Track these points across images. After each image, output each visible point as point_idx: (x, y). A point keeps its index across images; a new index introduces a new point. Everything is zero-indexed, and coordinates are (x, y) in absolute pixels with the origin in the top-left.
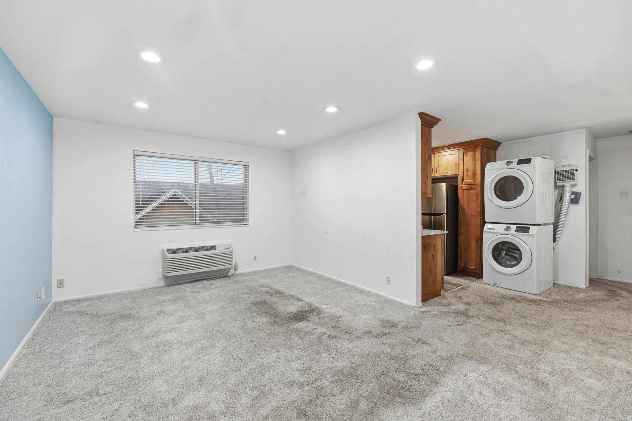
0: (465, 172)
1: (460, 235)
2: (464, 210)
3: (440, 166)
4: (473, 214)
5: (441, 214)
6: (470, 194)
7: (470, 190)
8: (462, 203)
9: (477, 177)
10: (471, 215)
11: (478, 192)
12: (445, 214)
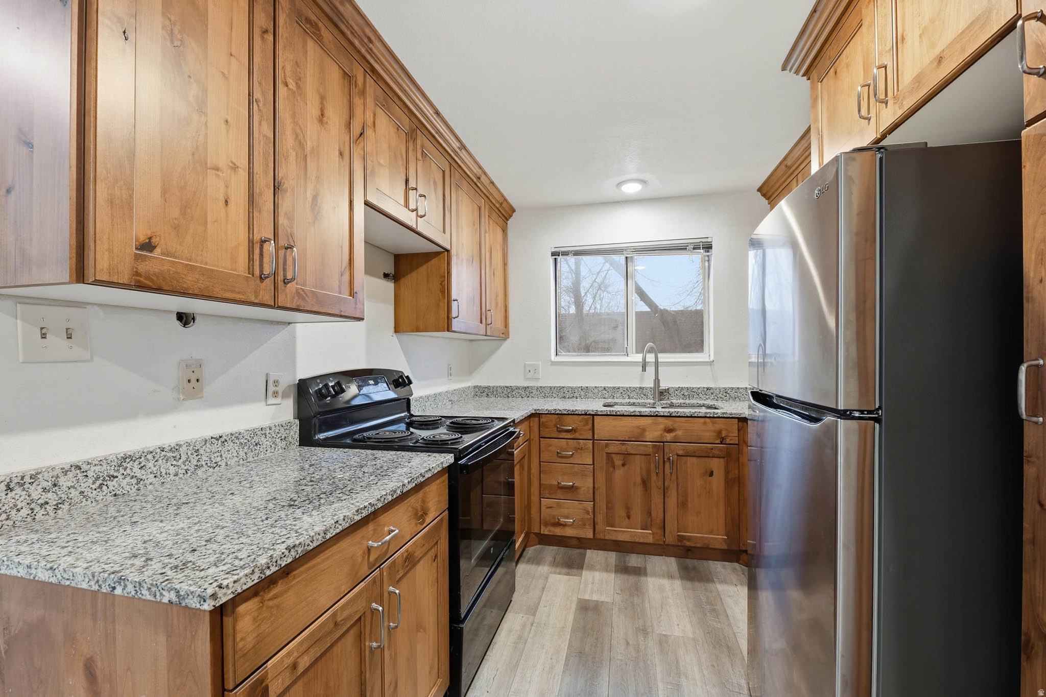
1: (1028, 649)
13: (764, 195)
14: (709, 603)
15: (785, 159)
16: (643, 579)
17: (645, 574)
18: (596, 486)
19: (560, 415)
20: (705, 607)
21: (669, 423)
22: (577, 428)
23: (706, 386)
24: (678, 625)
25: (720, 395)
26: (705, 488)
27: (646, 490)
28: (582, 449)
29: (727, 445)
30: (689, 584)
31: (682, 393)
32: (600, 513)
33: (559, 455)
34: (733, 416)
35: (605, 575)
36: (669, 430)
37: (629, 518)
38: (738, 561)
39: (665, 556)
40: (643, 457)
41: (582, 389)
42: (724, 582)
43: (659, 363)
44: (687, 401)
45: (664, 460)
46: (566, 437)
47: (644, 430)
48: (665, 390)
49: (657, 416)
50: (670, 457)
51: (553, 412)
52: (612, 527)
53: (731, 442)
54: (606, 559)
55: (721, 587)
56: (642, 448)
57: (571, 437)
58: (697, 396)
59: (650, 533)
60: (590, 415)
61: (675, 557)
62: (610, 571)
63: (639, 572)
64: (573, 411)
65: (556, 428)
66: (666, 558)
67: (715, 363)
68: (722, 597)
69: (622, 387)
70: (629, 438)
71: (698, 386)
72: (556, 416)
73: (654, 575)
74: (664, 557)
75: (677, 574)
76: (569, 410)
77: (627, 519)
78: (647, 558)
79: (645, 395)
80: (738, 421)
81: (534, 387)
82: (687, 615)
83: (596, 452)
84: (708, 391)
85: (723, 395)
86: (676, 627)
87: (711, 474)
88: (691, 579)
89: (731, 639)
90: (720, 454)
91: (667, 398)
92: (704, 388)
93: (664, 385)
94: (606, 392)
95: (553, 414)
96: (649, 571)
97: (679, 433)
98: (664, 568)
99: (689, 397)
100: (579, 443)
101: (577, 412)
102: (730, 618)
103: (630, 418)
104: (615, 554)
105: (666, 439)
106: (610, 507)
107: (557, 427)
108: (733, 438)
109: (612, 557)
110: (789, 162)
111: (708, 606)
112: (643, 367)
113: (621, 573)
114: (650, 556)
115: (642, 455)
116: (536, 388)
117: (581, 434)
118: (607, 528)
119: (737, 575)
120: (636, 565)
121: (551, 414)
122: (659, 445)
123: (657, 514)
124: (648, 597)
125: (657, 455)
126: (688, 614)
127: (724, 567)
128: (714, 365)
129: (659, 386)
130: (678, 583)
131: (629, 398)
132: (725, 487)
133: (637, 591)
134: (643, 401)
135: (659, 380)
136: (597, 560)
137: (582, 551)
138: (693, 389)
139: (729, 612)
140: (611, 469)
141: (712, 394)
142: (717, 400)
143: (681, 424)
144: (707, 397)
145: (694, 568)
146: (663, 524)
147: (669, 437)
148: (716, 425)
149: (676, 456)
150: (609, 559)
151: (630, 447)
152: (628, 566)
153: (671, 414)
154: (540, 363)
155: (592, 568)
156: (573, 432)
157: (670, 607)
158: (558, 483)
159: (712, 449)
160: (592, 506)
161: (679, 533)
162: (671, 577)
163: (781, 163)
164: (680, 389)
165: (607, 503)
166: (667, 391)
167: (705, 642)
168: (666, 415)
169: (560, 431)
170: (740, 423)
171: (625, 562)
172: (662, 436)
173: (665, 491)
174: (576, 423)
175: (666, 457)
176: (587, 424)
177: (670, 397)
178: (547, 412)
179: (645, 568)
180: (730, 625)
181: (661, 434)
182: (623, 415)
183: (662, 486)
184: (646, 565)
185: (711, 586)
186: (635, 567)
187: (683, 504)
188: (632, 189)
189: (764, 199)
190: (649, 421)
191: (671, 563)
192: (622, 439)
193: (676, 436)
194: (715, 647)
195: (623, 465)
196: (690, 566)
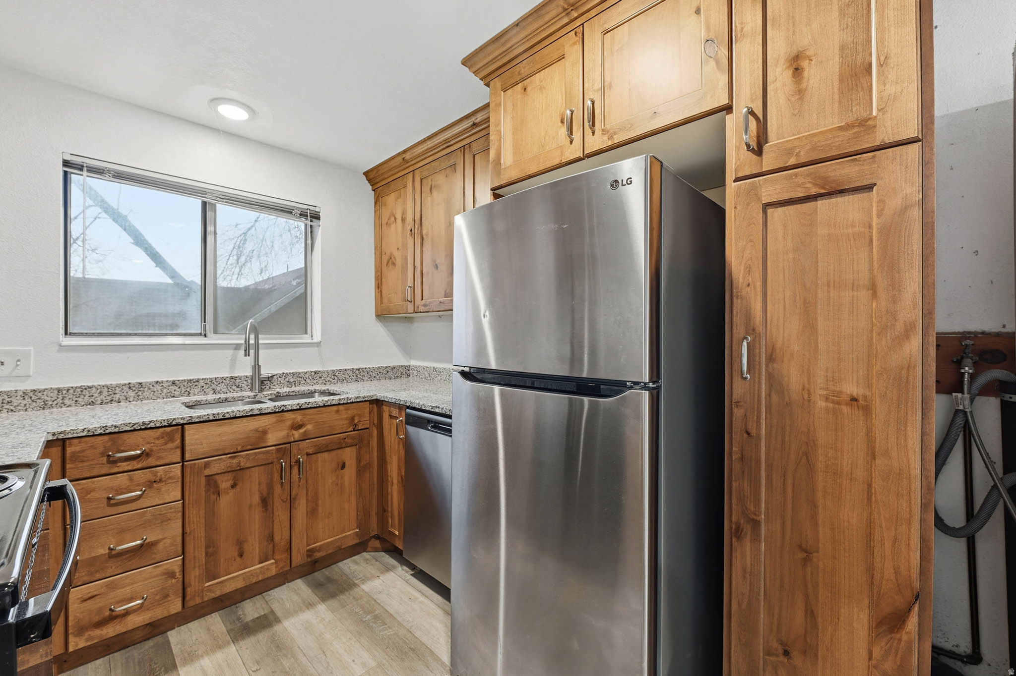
0: (779, 75)
1: (738, 533)
2: (771, 359)
3: (610, 87)
4: (851, 388)
5: (617, 387)
6: (821, 231)
7: (820, 204)
8: (757, 306)
9: (891, 89)
10: (834, 398)
11: (905, 209)
12: (645, 387)
13: (369, 180)
14: (367, 612)
15: (405, 151)
16: (277, 628)
17: (278, 620)
18: (188, 530)
19: (114, 435)
20: (367, 619)
21: (298, 417)
22: (151, 450)
23: (314, 370)
24: (353, 661)
25: (328, 378)
26: (337, 484)
27: (267, 510)
28: (161, 481)
29: (360, 431)
30: (334, 603)
31: (287, 379)
32: (194, 568)
33: (112, 502)
34: (366, 399)
35: (219, 656)
36: (297, 427)
37: (241, 556)
38: (365, 551)
39: (288, 582)
40: (262, 468)
41: (130, 388)
42: (365, 580)
43: (260, 345)
44: (297, 389)
45: (291, 465)
46: (126, 469)
47: (265, 432)
48: (269, 378)
49: (283, 411)
50: (299, 458)
51: (99, 431)
52: (214, 579)
53: (363, 427)
54: (208, 629)
55: (366, 587)
56: (261, 456)
57: (140, 466)
58: (304, 382)
59: (272, 563)
60: (177, 425)
61: (300, 577)
62: (226, 644)
63: (267, 621)
64: (144, 423)
65: (105, 458)
66: (289, 584)
67: (322, 345)
68: (375, 597)
69: (203, 379)
70: (243, 447)
71: (306, 371)
72: (106, 438)
73: (289, 614)
74: (287, 584)
75: (315, 598)
76: (134, 424)
77: (238, 559)
78: (266, 597)
79: (238, 387)
80: (370, 404)
81: (16, 391)
82: (355, 642)
83: (187, 479)
84: (316, 376)
85: (331, 378)
86: (352, 664)
87: (343, 466)
88: (333, 595)
89: (410, 639)
90: (353, 441)
91: (268, 387)
92: (312, 372)
93: (265, 372)
94: (176, 388)
95: (100, 435)
96: (279, 613)
97: (309, 427)
98: (295, 598)
99: (295, 384)
100: (155, 474)
101: (152, 425)
102: (396, 616)
103: (244, 420)
104: (218, 616)
105: (294, 438)
106: (211, 550)
107: (109, 456)
108: (365, 421)
109: (216, 622)
110: (408, 156)
111: (369, 617)
112: (246, 351)
113: (244, 639)
114: (269, 592)
115: (262, 465)
116: (21, 393)
117: (159, 458)
118: (207, 584)
119: (372, 565)
120: (257, 615)
121: (94, 435)
122: (286, 447)
123: (281, 536)
124: (299, 648)
125: (282, 461)
126: (355, 640)
127: (357, 563)
128: (321, 346)
129: (259, 374)
130: (322, 608)
131: (215, 393)
132: (357, 476)
133: (280, 647)
134: (239, 394)
135: (259, 367)
136: (194, 638)
137: (159, 639)
138: (300, 374)
139: (391, 611)
140: (213, 497)
141: (320, 378)
142: (325, 384)
143: (312, 417)
144: (315, 381)
145: (329, 580)
146: (289, 544)
147: (297, 434)
148: (349, 412)
149: (305, 456)
150: (212, 628)
151: (242, 460)
152: (247, 623)
153: (300, 407)
154: (32, 348)
155: (191, 658)
156: (143, 457)
157: (331, 644)
158: (110, 549)
159: (345, 439)
160: (180, 563)
161: (308, 548)
162: (310, 604)
163: (399, 154)
164: (284, 375)
165: (207, 547)
166: (270, 378)
167: (391, 661)
168: (295, 408)
169: (113, 462)
170: (371, 406)
171: (239, 619)
172: (288, 436)
173: (291, 503)
174: (148, 443)
175: (293, 461)
176: (172, 440)
177: (272, 387)
178: (84, 434)
179: (273, 612)
180: (399, 624)
181: (288, 433)
182: (235, 418)
183: (289, 498)
184: (271, 608)
185: (356, 591)
186: (257, 618)
187: (313, 512)
188: (233, 114)
189: (369, 184)
190: (272, 419)
191: (300, 588)
192: (232, 451)
193: (305, 432)
194: (403, 660)
195: (233, 486)
196: (322, 580)
